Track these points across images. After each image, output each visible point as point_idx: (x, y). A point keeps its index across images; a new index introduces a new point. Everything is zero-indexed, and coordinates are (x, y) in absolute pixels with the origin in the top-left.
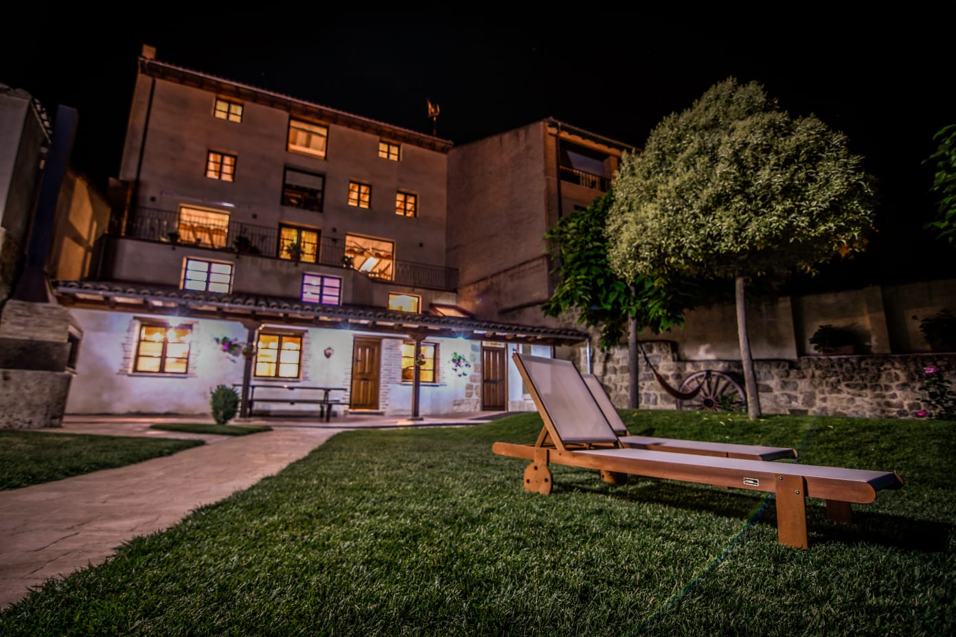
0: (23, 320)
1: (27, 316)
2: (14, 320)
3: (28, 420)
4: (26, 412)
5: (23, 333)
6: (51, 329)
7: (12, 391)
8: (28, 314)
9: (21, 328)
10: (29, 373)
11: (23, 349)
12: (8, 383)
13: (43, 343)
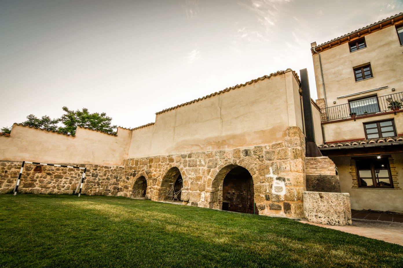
0: (314, 166)
1: (316, 164)
2: (311, 166)
3: (337, 220)
4: (335, 216)
5: (316, 172)
6: (327, 169)
7: (326, 204)
8: (315, 163)
9: (315, 170)
10: (331, 194)
11: (318, 180)
12: (322, 199)
13: (326, 176)
